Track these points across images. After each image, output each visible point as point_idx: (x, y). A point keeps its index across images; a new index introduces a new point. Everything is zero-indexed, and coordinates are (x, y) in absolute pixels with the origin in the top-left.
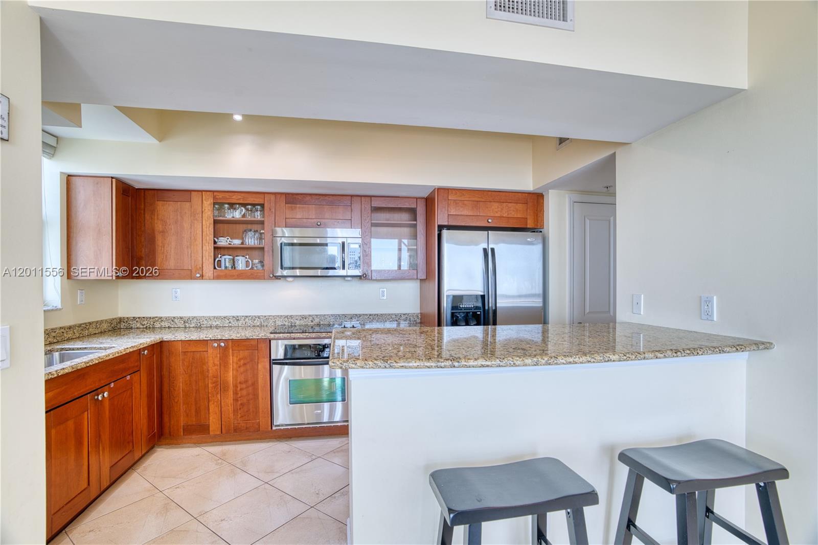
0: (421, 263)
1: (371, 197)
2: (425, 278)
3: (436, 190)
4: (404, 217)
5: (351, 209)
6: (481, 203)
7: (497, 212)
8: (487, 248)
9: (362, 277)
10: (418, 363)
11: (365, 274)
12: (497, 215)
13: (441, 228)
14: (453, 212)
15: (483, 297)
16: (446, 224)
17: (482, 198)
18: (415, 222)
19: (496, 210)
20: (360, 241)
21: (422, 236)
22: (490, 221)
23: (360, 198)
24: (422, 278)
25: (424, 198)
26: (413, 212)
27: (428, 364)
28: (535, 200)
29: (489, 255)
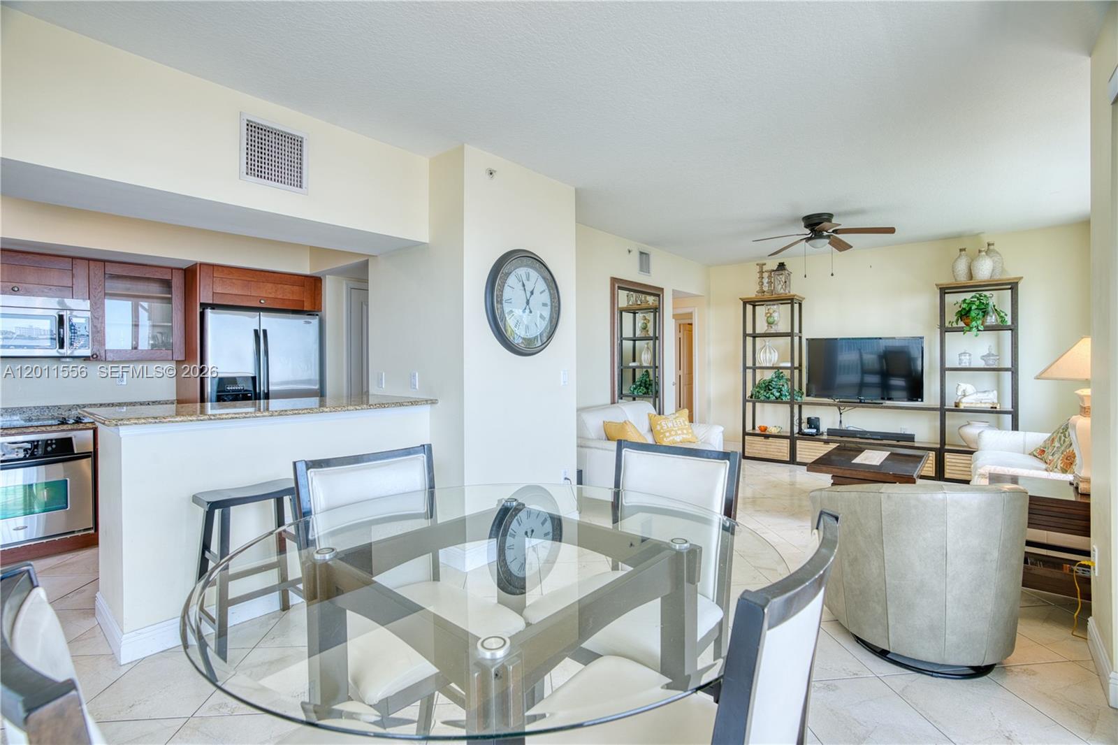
0: (178, 343)
1: (104, 261)
2: (184, 359)
3: (198, 265)
4: (155, 289)
5: (73, 275)
6: (252, 283)
7: (270, 293)
8: (258, 329)
9: (91, 358)
10: (182, 418)
11: (96, 354)
12: (270, 296)
13: (204, 306)
14: (219, 290)
15: (254, 379)
16: (211, 302)
17: (253, 277)
18: (170, 296)
19: (270, 291)
20: (88, 314)
21: (179, 312)
22: (262, 301)
23: (87, 261)
24: (179, 359)
25: (182, 269)
26: (167, 284)
27: (191, 419)
28: (313, 284)
29: (260, 337)
